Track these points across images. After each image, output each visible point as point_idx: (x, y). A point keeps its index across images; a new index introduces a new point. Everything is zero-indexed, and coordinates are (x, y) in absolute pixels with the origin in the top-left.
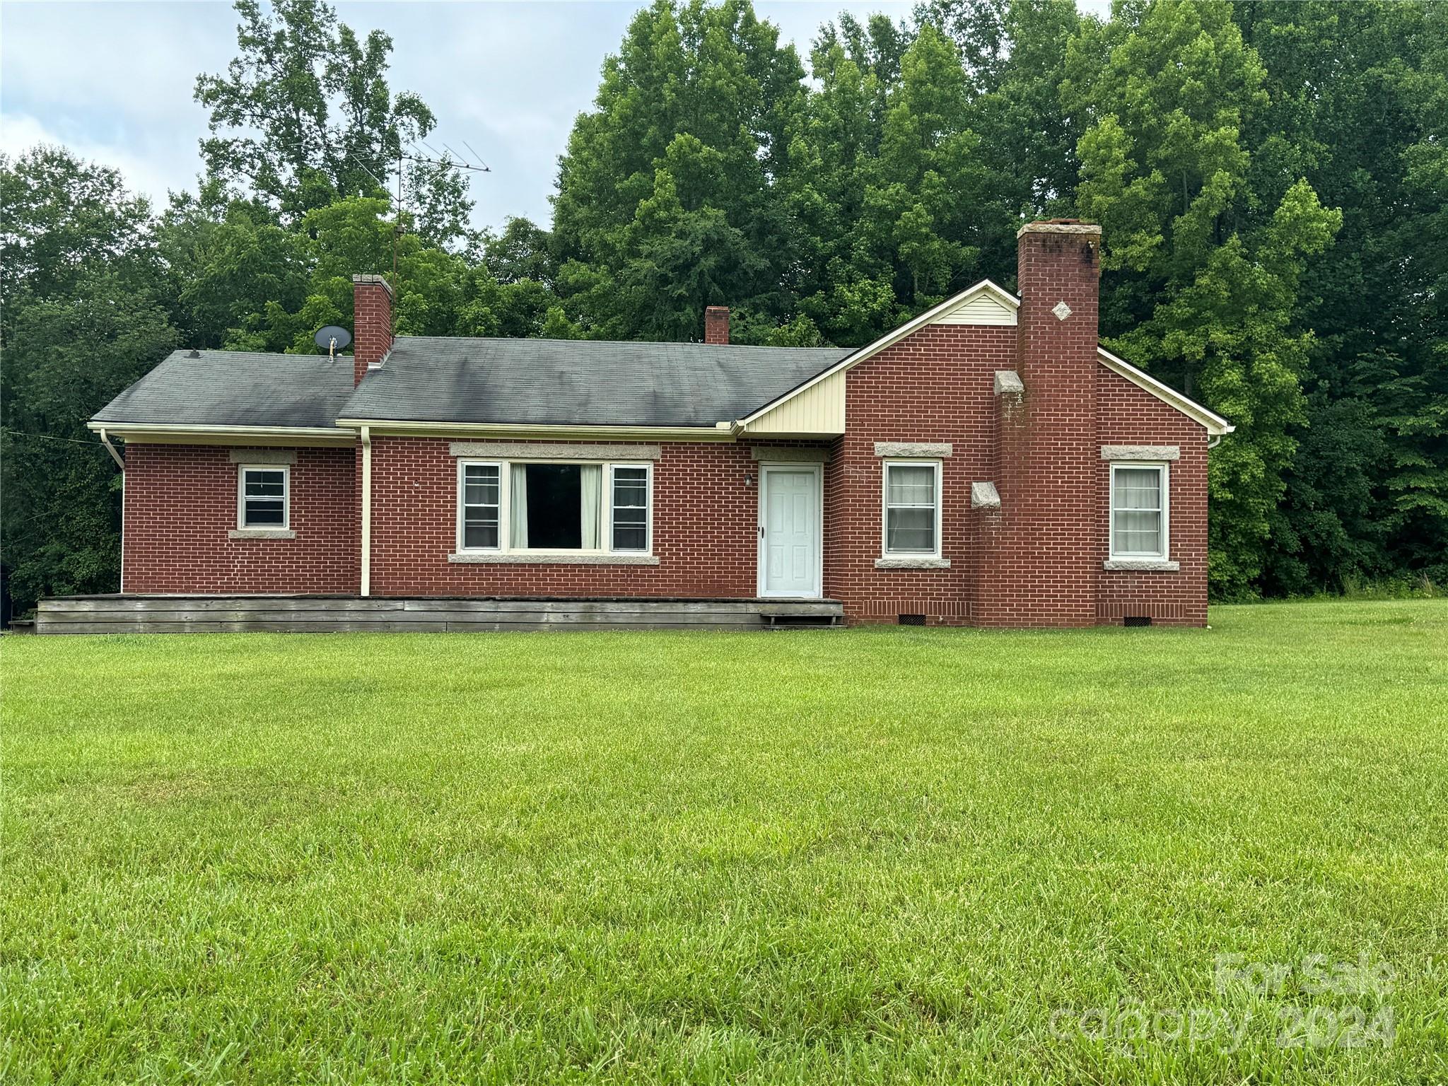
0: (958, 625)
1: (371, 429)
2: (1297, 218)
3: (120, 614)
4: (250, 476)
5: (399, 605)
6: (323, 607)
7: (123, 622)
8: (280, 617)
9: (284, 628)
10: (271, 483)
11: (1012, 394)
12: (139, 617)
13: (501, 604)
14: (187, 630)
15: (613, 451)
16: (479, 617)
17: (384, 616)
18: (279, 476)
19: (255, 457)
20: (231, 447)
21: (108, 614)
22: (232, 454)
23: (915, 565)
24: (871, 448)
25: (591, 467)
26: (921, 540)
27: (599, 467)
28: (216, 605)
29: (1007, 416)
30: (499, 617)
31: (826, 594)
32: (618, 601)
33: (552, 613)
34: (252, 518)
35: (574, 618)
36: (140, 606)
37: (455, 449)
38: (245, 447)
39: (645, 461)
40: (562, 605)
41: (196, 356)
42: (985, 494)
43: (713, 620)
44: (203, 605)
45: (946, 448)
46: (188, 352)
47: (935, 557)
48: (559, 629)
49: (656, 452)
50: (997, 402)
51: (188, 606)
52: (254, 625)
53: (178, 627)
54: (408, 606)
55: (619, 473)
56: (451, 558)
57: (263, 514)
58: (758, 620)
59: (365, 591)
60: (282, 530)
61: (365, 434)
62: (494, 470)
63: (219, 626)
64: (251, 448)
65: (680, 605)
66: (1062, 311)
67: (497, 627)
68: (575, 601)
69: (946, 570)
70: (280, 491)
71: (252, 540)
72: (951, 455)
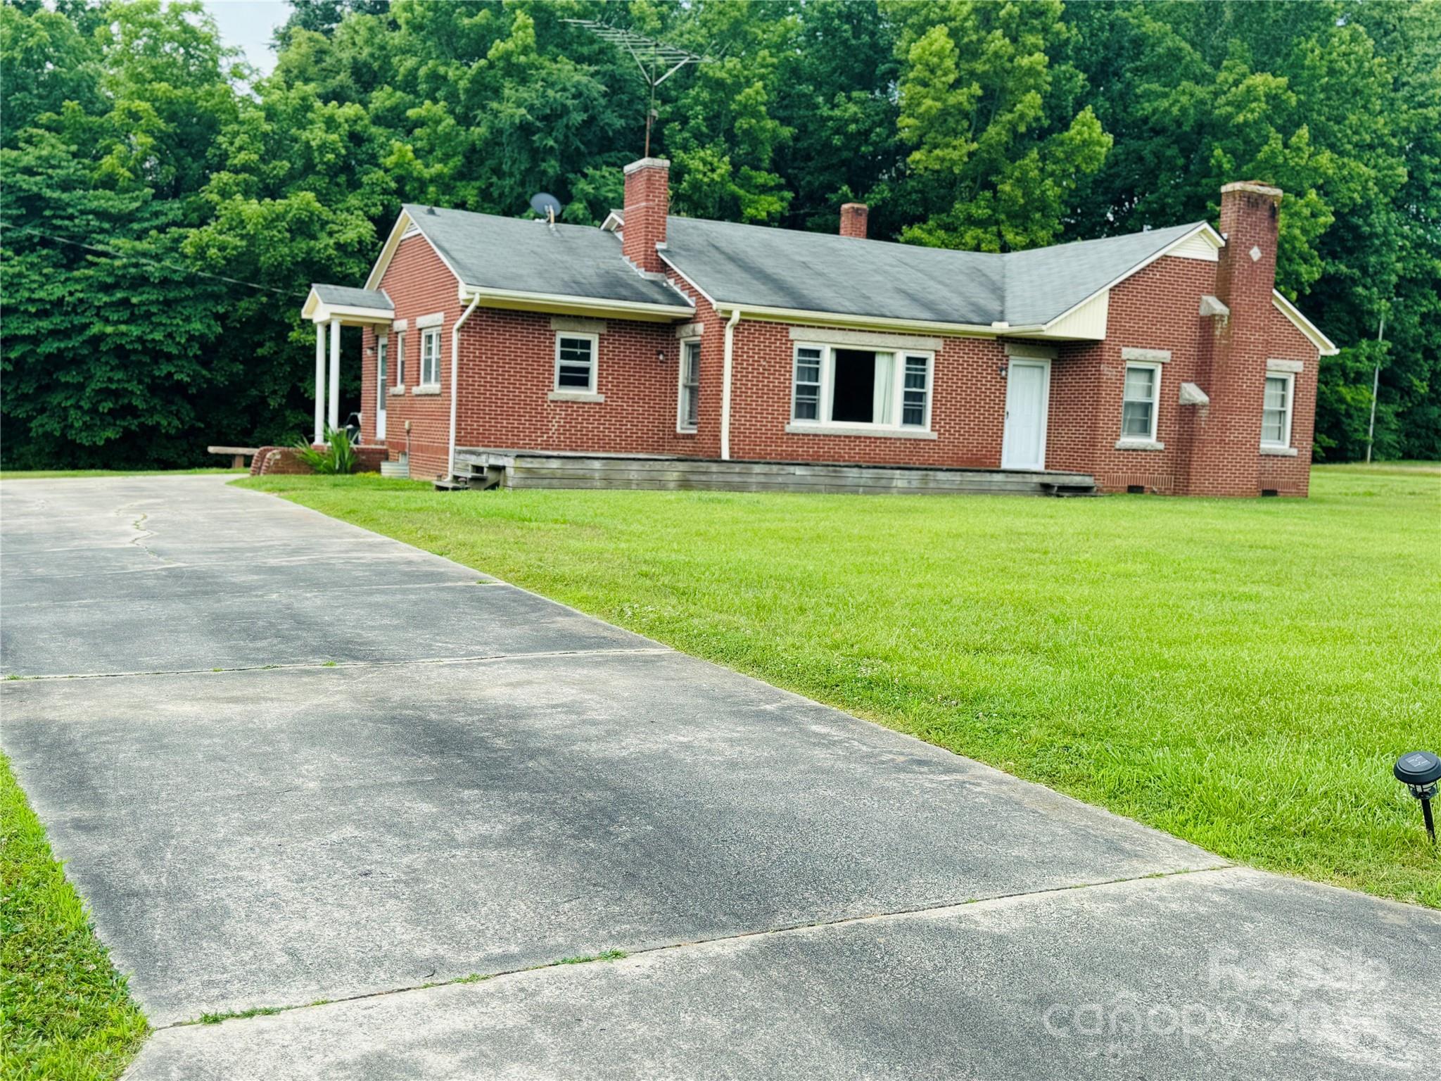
0: (1174, 494)
1: (742, 313)
2: (1084, 141)
3: (581, 472)
4: (565, 343)
5: (791, 469)
6: (737, 470)
7: (584, 478)
8: (704, 478)
9: (707, 486)
10: (576, 349)
11: (1222, 316)
12: (597, 475)
13: (864, 471)
14: (634, 487)
15: (909, 341)
16: (849, 482)
17: (780, 479)
18: (586, 344)
19: (572, 325)
20: (552, 315)
21: (571, 472)
22: (553, 320)
23: (1142, 447)
24: (1119, 352)
25: (883, 353)
26: (1137, 426)
27: (892, 354)
28: (658, 465)
29: (1218, 333)
30: (862, 482)
31: (1047, 467)
32: (947, 470)
33: (900, 479)
34: (564, 381)
35: (915, 484)
36: (597, 465)
37: (794, 333)
38: (563, 316)
39: (927, 349)
40: (907, 472)
41: (432, 212)
42: (1193, 393)
43: (1009, 487)
44: (648, 465)
45: (1166, 355)
46: (426, 208)
47: (1151, 441)
48: (904, 493)
49: (939, 344)
50: (1208, 323)
51: (635, 466)
52: (685, 485)
53: (627, 484)
54: (799, 471)
55: (910, 360)
56: (788, 429)
57: (575, 378)
58: (1039, 488)
59: (725, 455)
60: (590, 393)
61: (736, 318)
62: (817, 353)
63: (659, 485)
64: (569, 316)
65: (988, 474)
66: (1255, 253)
67: (861, 489)
68: (918, 469)
69: (1161, 451)
70: (587, 357)
71: (567, 402)
72: (1168, 360)
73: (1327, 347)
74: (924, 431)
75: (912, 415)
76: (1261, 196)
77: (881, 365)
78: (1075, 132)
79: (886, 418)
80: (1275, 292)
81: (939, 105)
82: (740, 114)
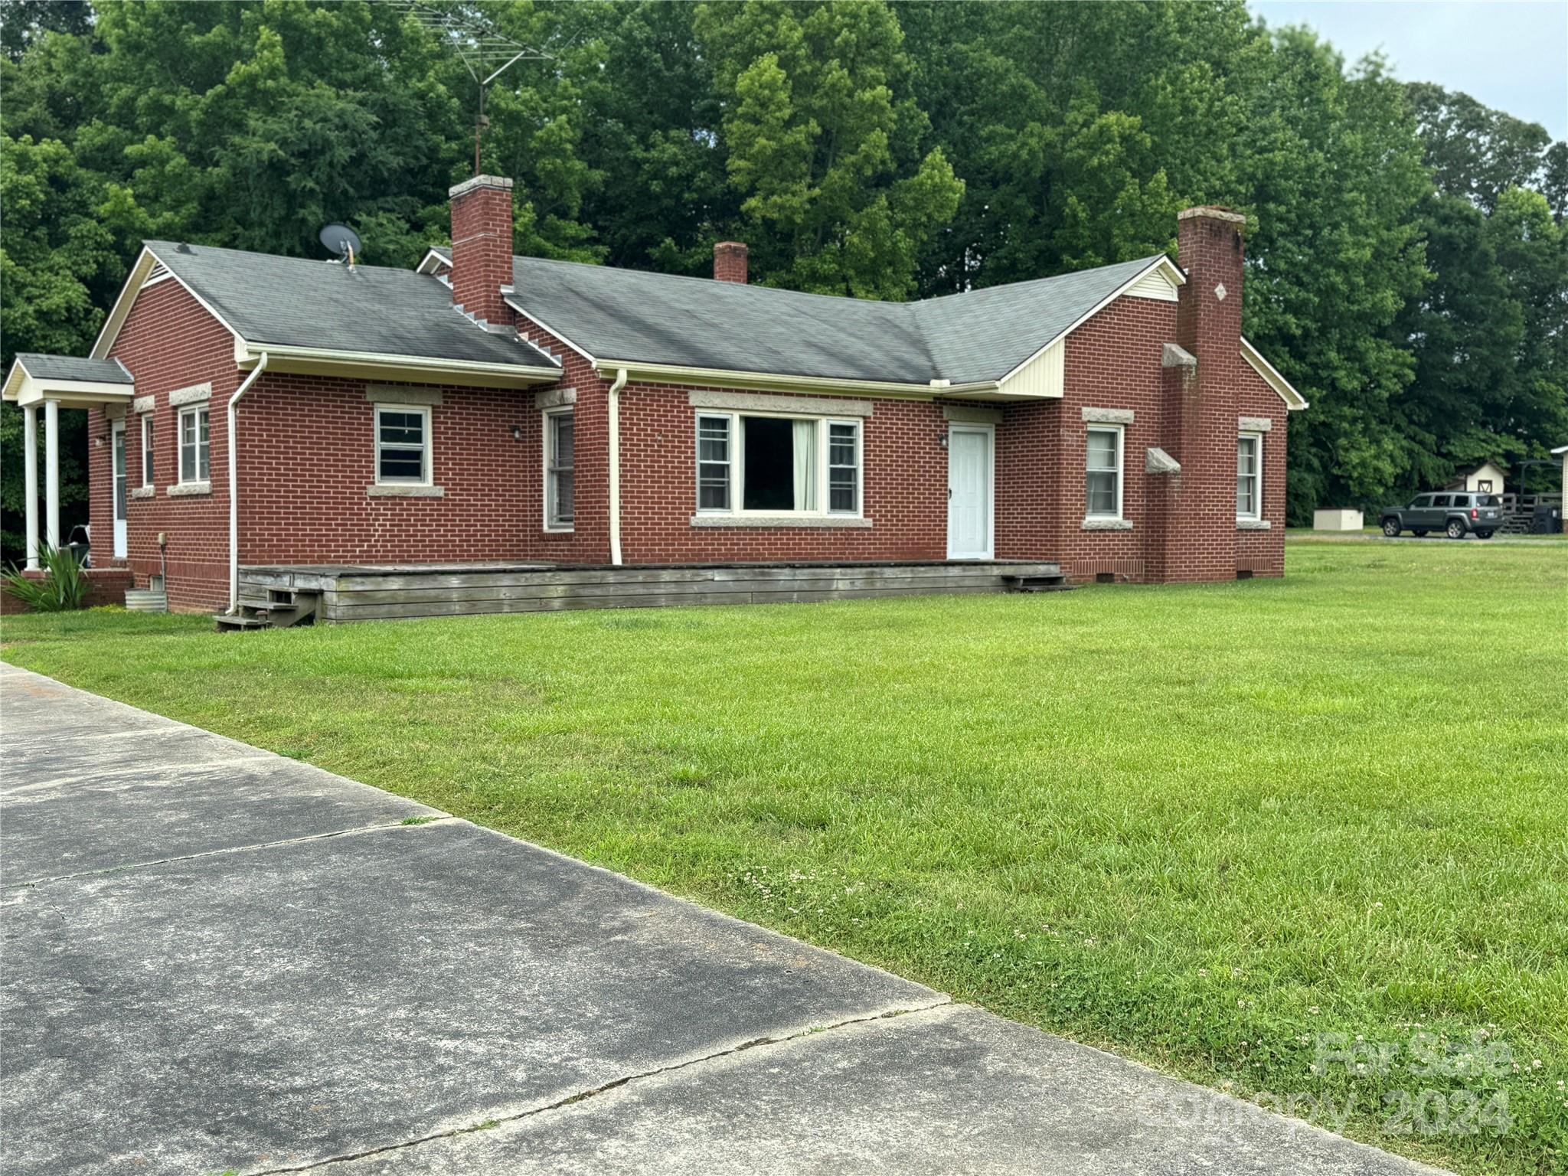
0: (1146, 582)
1: (630, 373)
2: (935, 186)
3: (433, 593)
4: (385, 418)
5: (709, 574)
6: (640, 579)
7: (437, 601)
8: (598, 592)
9: (603, 603)
10: (401, 427)
11: (1190, 366)
12: (455, 596)
13: (798, 571)
14: (506, 609)
15: (833, 406)
16: (780, 586)
17: (696, 588)
18: (416, 420)
19: (395, 395)
20: (367, 381)
21: (419, 593)
22: (369, 389)
23: (1110, 526)
24: (1079, 413)
25: (802, 421)
26: (1101, 502)
27: (812, 423)
28: (536, 578)
29: (1185, 387)
30: (796, 585)
31: (997, 555)
32: (896, 565)
33: (841, 580)
34: (388, 471)
35: (859, 585)
36: (454, 581)
37: (695, 398)
38: (383, 382)
39: (854, 416)
40: (849, 571)
41: (184, 250)
42: (1162, 459)
43: (967, 583)
44: (523, 579)
45: (1128, 415)
46: (176, 245)
47: (1116, 519)
48: (848, 597)
49: (866, 408)
50: (1173, 375)
51: (507, 580)
52: (574, 602)
53: (496, 607)
54: (718, 576)
55: (834, 429)
56: (694, 521)
57: (404, 465)
58: (1001, 583)
59: (617, 560)
60: (425, 485)
61: (622, 378)
62: (723, 423)
63: (540, 605)
64: (391, 383)
65: (942, 568)
66: (1221, 291)
67: (795, 595)
68: (861, 566)
69: (1129, 530)
70: (417, 437)
71: (394, 497)
72: (1131, 421)
73: (1296, 401)
74: (856, 517)
75: (841, 499)
76: (1225, 222)
77: (800, 438)
78: (927, 175)
79: (811, 503)
80: (1242, 339)
81: (773, 144)
82: (540, 154)
